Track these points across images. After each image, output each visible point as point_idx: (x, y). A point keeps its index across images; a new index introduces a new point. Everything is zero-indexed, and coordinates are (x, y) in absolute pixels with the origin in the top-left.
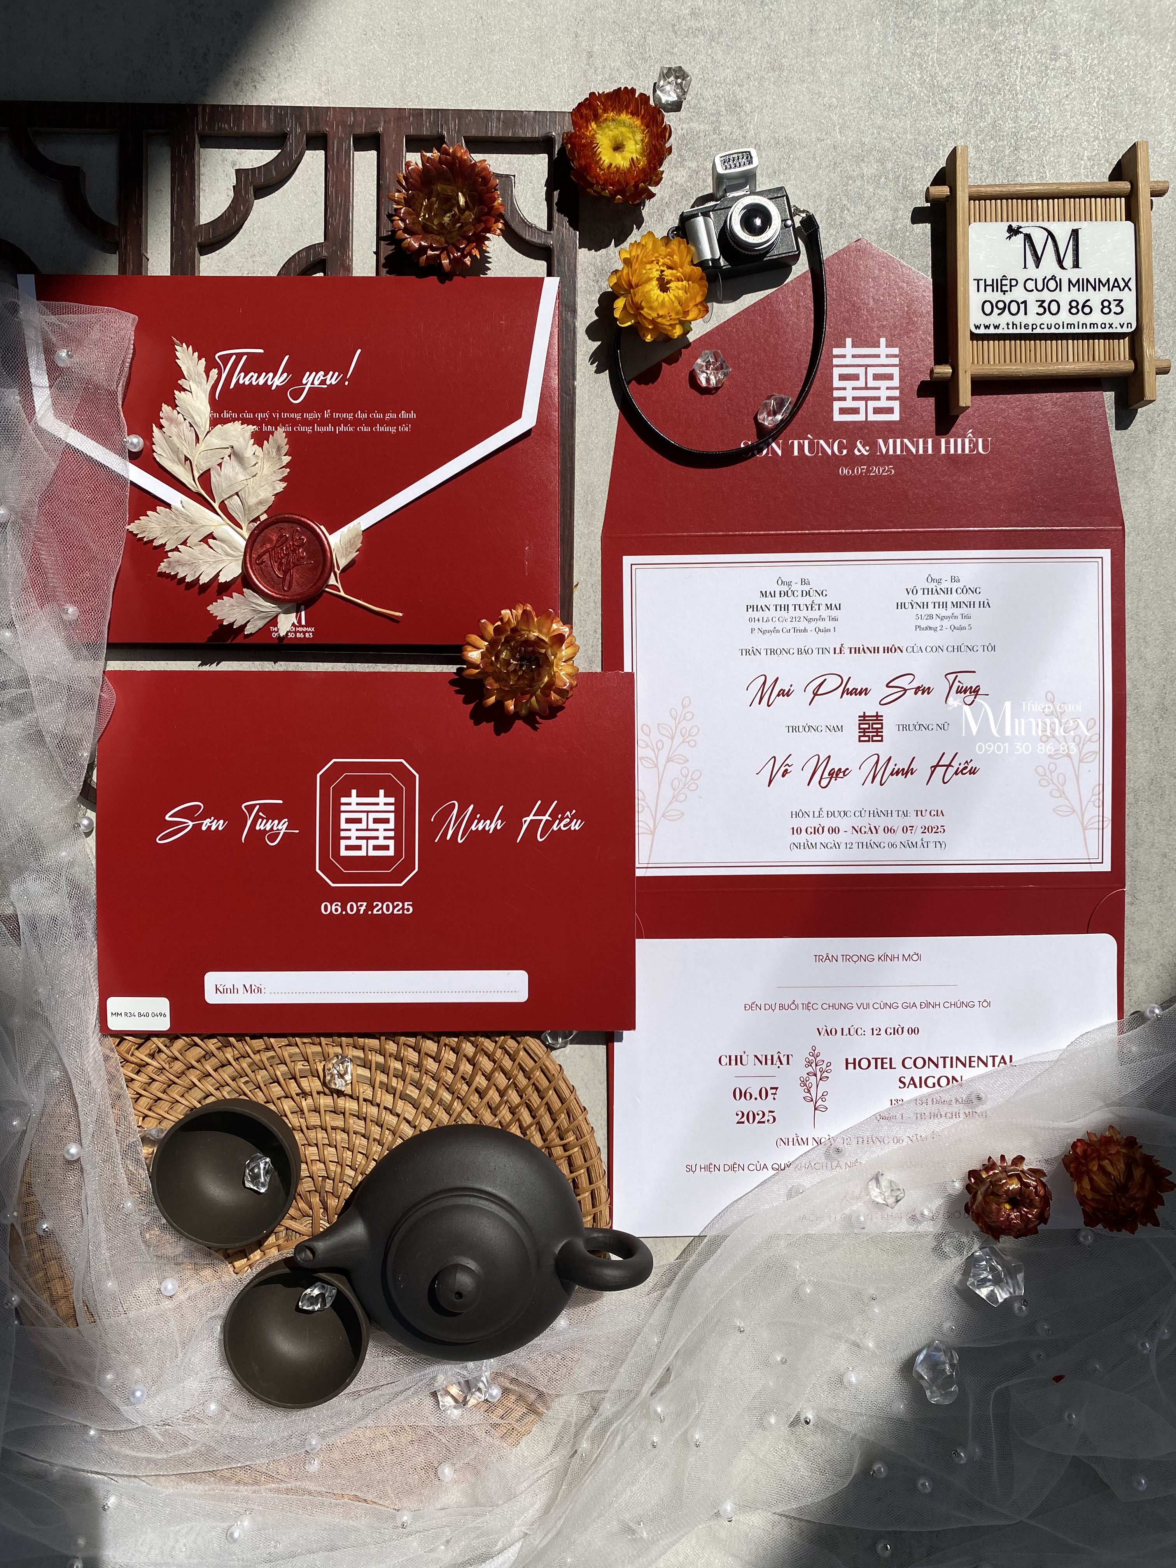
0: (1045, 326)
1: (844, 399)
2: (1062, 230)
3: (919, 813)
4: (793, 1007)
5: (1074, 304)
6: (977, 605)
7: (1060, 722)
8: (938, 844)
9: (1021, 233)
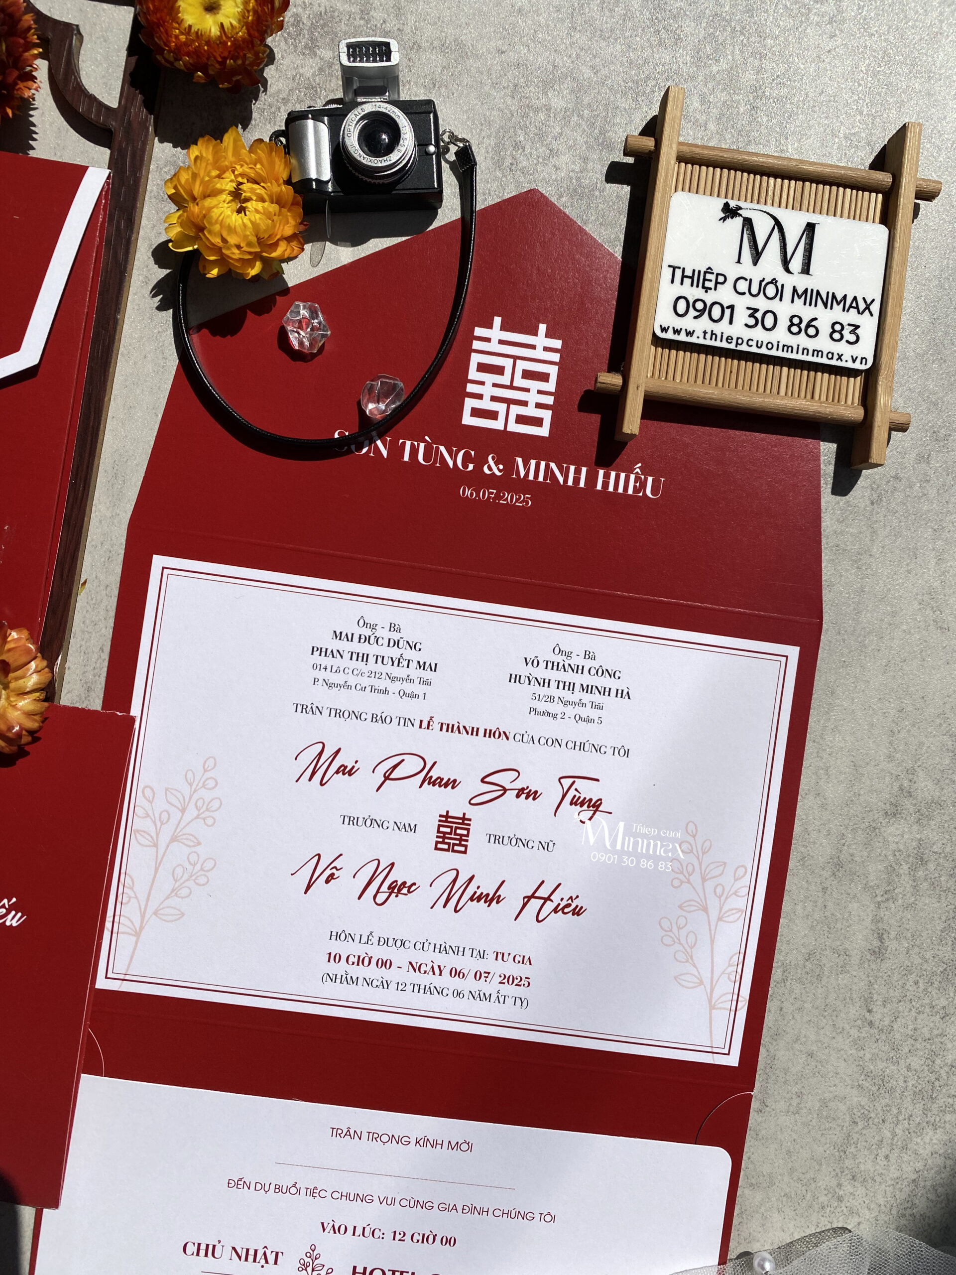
0: (754, 343)
1: (480, 397)
2: (794, 222)
3: (499, 956)
4: (293, 1190)
5: (796, 321)
6: (613, 693)
7: (700, 864)
8: (518, 1002)
9: (740, 215)
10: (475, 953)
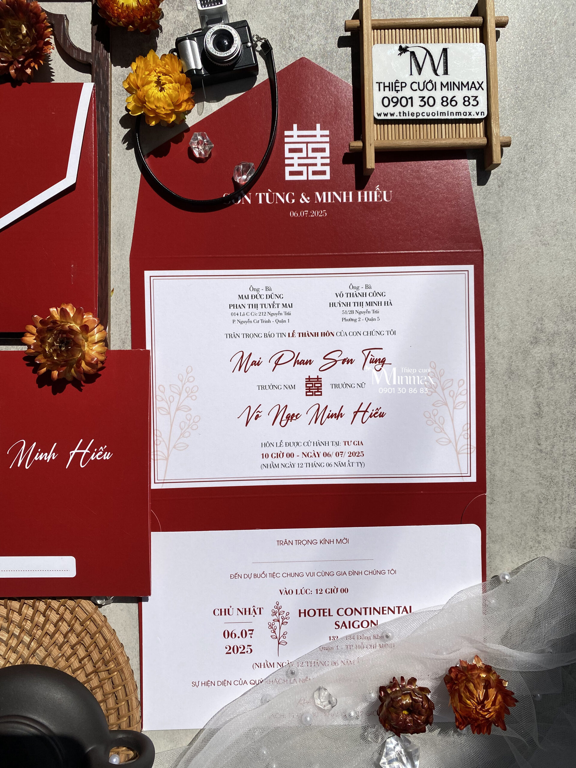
0: (425, 114)
1: (292, 165)
2: (436, 50)
3: (346, 443)
4: (263, 576)
5: (445, 99)
6: (383, 304)
7: (440, 382)
8: (359, 464)
9: (408, 51)
10: (334, 443)
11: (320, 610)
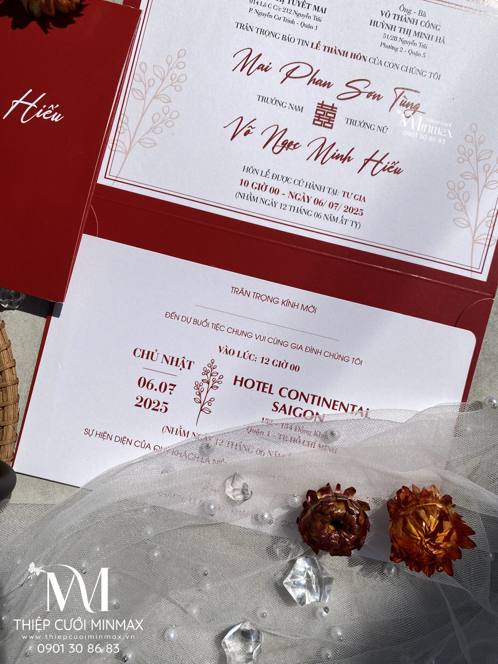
3: (346, 194)
4: (205, 324)
6: (434, 39)
7: (477, 150)
8: (354, 224)
10: (331, 191)
11: (260, 383)
